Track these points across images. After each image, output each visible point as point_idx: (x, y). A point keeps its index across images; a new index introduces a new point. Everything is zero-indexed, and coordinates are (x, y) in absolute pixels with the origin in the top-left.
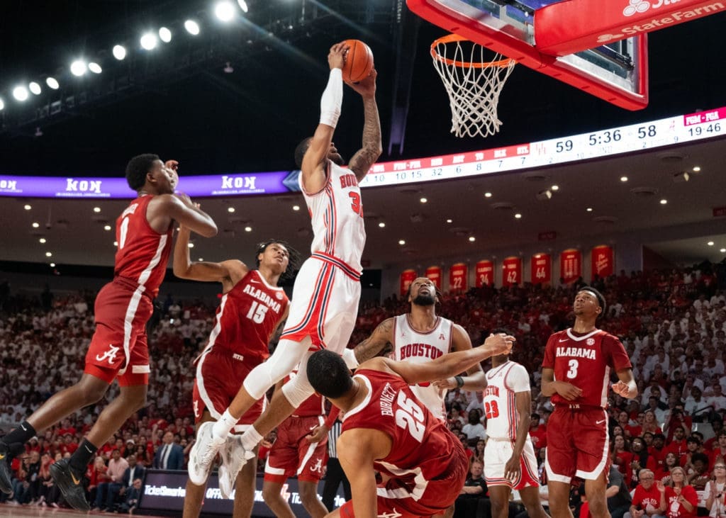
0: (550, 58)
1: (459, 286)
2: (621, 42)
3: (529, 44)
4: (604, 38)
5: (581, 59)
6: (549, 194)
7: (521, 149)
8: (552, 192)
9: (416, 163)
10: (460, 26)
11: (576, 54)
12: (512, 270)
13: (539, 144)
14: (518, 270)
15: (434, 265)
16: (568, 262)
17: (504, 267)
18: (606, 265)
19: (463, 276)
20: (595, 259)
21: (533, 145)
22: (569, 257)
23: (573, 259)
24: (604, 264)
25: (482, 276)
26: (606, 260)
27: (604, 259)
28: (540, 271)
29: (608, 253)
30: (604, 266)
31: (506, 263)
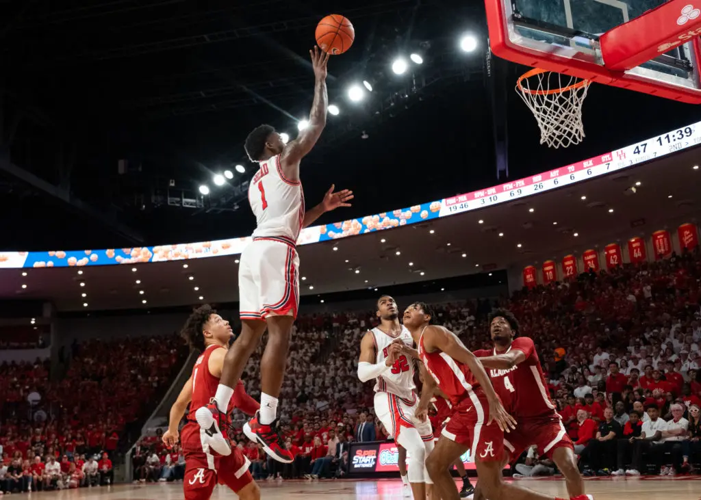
0: (619, 73)
1: (571, 273)
2: (678, 48)
3: (598, 64)
4: (664, 47)
5: (645, 69)
6: (634, 190)
7: (605, 157)
8: (636, 187)
9: (520, 182)
10: (539, 60)
11: (640, 66)
12: (613, 254)
13: (619, 151)
14: (618, 253)
15: (549, 259)
16: (659, 242)
17: (606, 253)
18: (692, 239)
19: (573, 265)
20: (681, 236)
21: (614, 153)
22: (659, 237)
23: (662, 238)
24: (690, 238)
25: (589, 262)
26: (692, 235)
27: (689, 234)
28: (637, 251)
29: (692, 229)
30: (690, 240)
31: (608, 250)
